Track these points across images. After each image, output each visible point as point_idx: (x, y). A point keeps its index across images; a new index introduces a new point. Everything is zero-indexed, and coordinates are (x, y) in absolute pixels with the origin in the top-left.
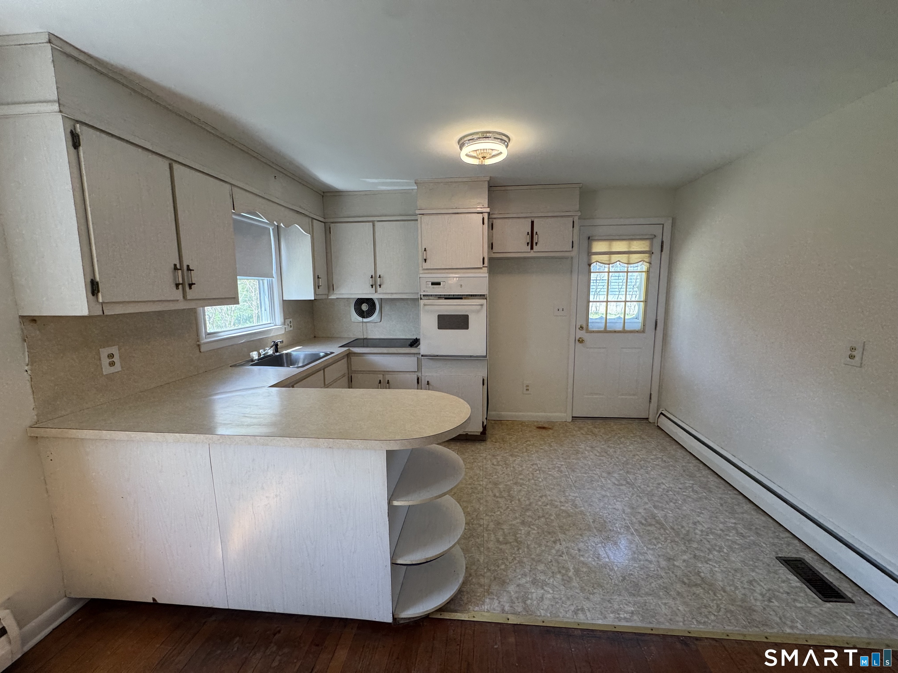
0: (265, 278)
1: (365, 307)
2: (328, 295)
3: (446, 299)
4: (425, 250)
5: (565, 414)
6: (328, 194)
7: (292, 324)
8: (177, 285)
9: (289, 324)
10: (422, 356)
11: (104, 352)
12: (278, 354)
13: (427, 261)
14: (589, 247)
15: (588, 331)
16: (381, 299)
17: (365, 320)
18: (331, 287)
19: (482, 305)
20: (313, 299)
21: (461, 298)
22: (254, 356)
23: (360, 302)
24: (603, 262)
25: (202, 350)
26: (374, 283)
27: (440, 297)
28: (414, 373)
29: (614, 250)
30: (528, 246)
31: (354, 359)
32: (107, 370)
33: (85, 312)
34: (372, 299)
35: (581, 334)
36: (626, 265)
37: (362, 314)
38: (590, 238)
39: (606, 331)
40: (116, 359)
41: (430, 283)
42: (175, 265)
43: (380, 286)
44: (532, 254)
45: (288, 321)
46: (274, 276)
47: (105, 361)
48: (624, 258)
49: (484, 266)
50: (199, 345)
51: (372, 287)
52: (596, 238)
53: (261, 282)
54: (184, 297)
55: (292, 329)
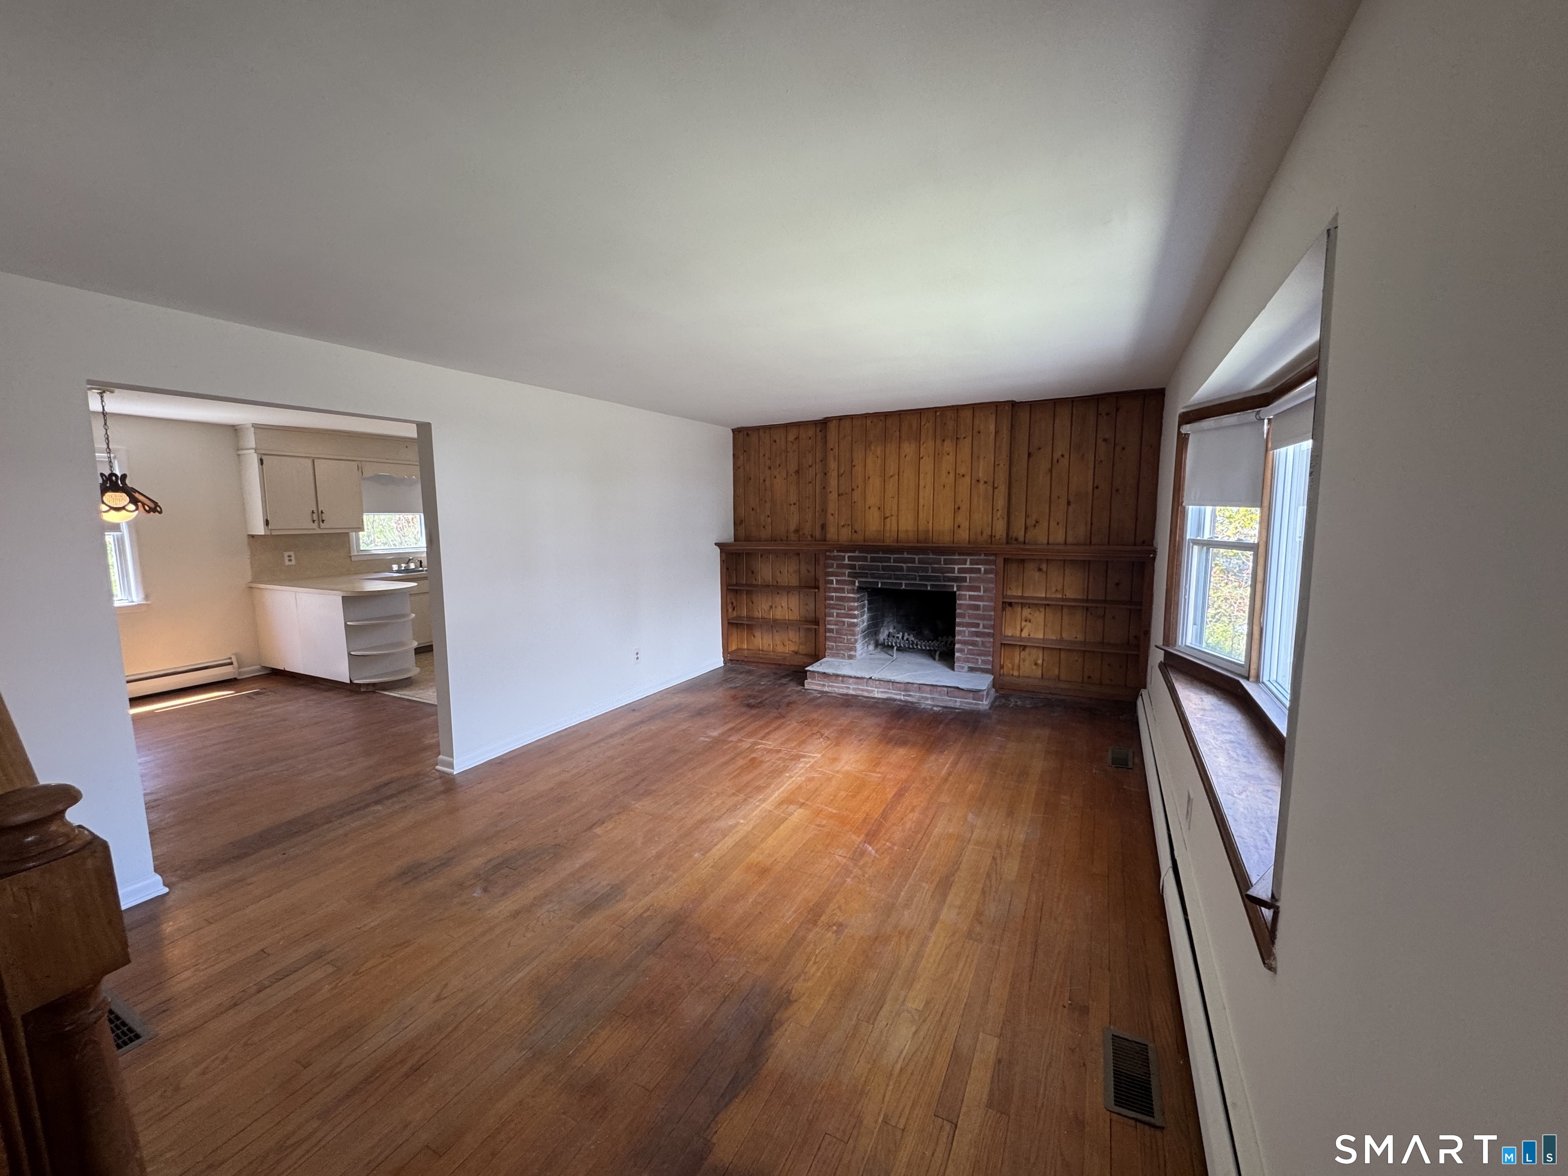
8: (314, 521)
11: (286, 554)
22: (394, 567)
25: (352, 560)
32: (287, 563)
33: (262, 533)
40: (293, 558)
42: (313, 511)
47: (287, 559)
50: (350, 557)
54: (319, 527)
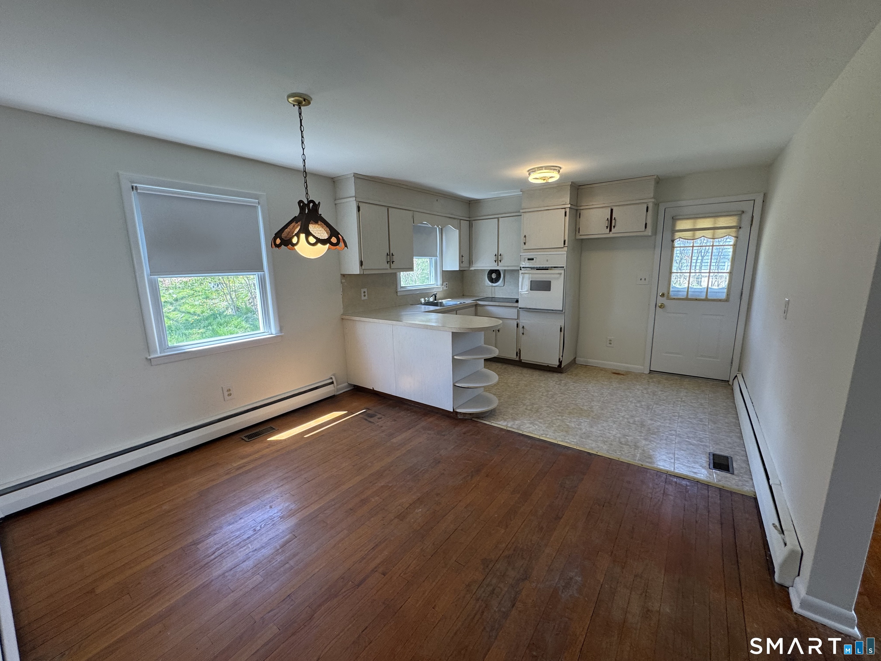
0: (433, 258)
1: (494, 276)
2: (469, 267)
3: (537, 269)
4: (525, 237)
5: (642, 367)
6: (472, 202)
7: (447, 286)
8: (388, 262)
9: (446, 286)
10: (520, 308)
11: (363, 290)
12: (436, 301)
13: (526, 244)
14: (674, 225)
15: (669, 298)
16: (505, 270)
17: (494, 285)
18: (471, 263)
19: (561, 274)
20: (458, 270)
21: (548, 269)
22: (422, 301)
23: (491, 272)
24: (686, 238)
25: (398, 295)
26: (496, 260)
27: (532, 268)
28: (515, 320)
29: (698, 227)
30: (607, 228)
31: (479, 308)
32: (363, 298)
33: (358, 273)
34: (498, 270)
35: (661, 300)
36: (712, 240)
37: (492, 280)
38: (674, 218)
39: (687, 299)
40: (366, 294)
41: (527, 259)
42: (387, 253)
43: (500, 261)
44: (611, 235)
45: (445, 284)
46: (438, 255)
47: (363, 294)
48: (709, 233)
49: (565, 246)
50: (397, 292)
51: (496, 262)
52: (681, 217)
53: (431, 259)
54: (390, 267)
55: (447, 288)
